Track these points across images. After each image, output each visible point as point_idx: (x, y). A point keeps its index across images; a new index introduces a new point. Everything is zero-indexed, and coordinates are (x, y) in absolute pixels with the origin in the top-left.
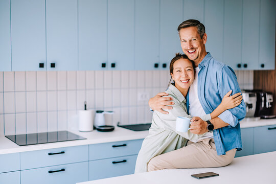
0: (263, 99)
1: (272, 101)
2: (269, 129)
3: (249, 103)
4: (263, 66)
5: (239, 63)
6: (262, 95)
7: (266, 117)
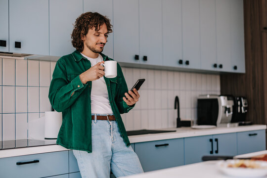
0: (239, 103)
1: (247, 106)
2: (250, 135)
3: (228, 107)
4: (235, 68)
5: (215, 63)
6: (238, 98)
7: (243, 123)
